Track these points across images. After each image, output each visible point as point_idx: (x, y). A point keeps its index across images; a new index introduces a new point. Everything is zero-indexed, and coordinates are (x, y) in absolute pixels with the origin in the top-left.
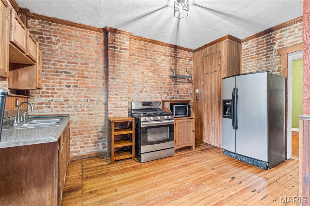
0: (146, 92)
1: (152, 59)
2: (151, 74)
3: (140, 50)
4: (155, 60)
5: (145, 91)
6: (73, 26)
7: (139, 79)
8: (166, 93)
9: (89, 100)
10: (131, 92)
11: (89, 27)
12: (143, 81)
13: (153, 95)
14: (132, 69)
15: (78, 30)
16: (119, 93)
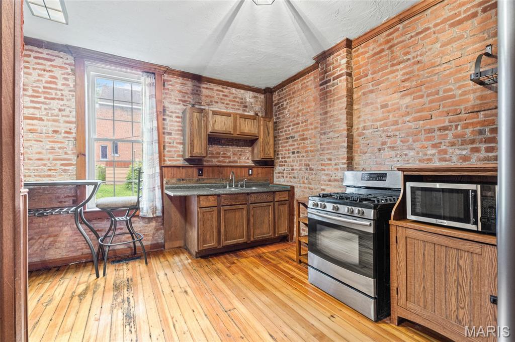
0: (392, 148)
1: (409, 59)
2: (408, 100)
3: (378, 56)
4: (419, 58)
5: (390, 147)
6: (295, 80)
7: (377, 121)
8: (464, 143)
9: (308, 169)
10: (360, 153)
11: (305, 71)
12: (386, 125)
13: (411, 153)
14: (363, 105)
15: (298, 82)
16: (333, 157)
